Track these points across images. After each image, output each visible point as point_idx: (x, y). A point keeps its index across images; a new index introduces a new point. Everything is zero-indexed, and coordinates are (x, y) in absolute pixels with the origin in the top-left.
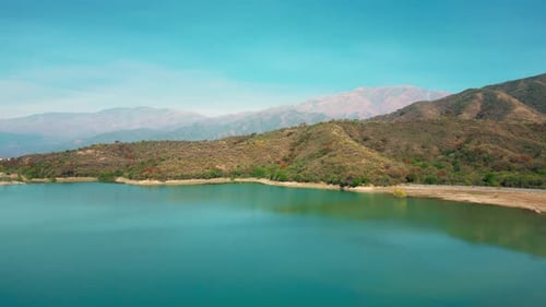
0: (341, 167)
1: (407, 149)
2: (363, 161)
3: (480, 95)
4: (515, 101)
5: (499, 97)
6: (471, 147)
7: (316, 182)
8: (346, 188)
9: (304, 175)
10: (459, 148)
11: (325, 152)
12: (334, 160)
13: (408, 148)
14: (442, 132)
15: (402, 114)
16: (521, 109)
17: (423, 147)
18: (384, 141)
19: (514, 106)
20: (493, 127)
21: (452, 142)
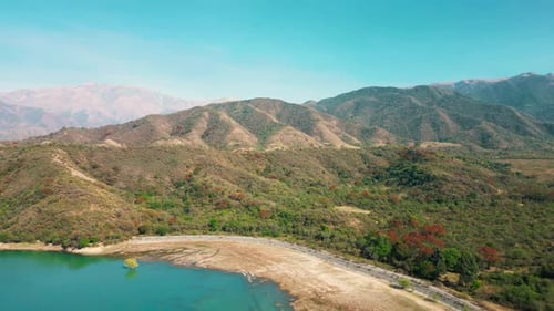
0: (64, 220)
1: (140, 180)
2: (92, 208)
3: (206, 114)
4: (233, 122)
5: (222, 118)
6: (198, 180)
7: (30, 241)
8: (69, 250)
9: (15, 233)
10: (189, 178)
11: (43, 194)
12: (55, 208)
13: (141, 178)
14: (173, 161)
15: (135, 126)
16: (238, 130)
17: (156, 177)
18: (115, 169)
19: (233, 128)
20: (217, 156)
21: (183, 172)
